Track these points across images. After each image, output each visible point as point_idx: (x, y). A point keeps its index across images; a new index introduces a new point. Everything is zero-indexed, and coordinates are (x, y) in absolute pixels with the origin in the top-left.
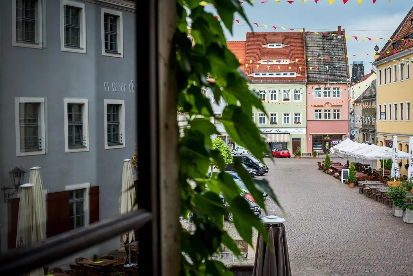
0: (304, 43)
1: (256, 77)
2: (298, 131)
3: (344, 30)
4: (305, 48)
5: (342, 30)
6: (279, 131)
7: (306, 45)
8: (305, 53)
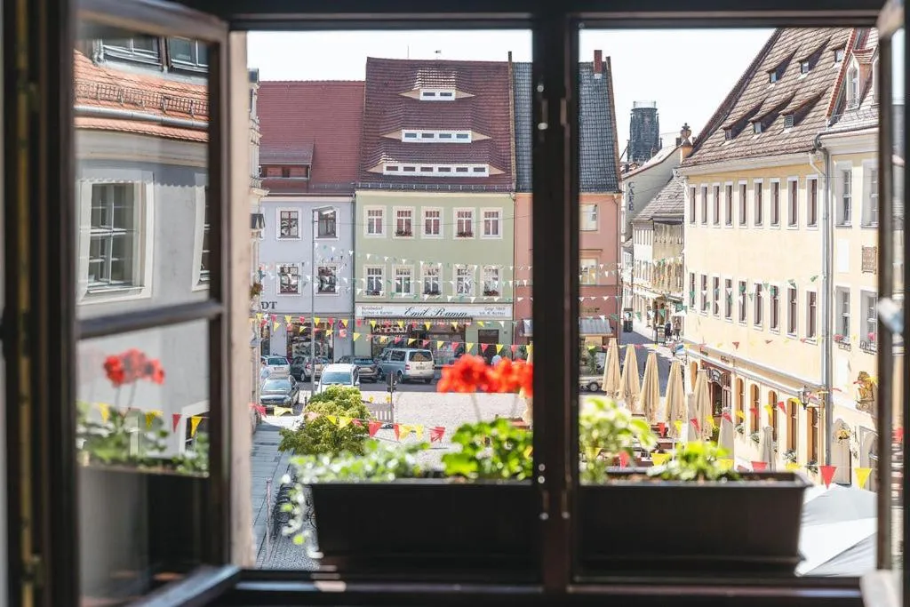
0: (511, 92)
1: (389, 176)
2: (491, 313)
3: (608, 58)
4: (511, 102)
5: (604, 60)
6: (445, 312)
7: (515, 96)
8: (512, 117)
